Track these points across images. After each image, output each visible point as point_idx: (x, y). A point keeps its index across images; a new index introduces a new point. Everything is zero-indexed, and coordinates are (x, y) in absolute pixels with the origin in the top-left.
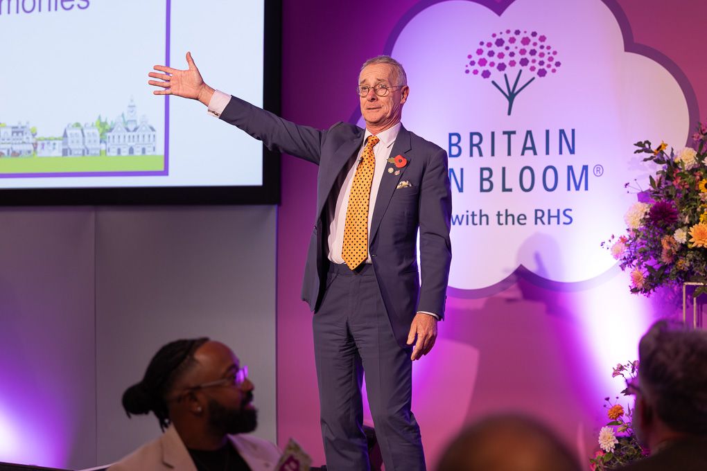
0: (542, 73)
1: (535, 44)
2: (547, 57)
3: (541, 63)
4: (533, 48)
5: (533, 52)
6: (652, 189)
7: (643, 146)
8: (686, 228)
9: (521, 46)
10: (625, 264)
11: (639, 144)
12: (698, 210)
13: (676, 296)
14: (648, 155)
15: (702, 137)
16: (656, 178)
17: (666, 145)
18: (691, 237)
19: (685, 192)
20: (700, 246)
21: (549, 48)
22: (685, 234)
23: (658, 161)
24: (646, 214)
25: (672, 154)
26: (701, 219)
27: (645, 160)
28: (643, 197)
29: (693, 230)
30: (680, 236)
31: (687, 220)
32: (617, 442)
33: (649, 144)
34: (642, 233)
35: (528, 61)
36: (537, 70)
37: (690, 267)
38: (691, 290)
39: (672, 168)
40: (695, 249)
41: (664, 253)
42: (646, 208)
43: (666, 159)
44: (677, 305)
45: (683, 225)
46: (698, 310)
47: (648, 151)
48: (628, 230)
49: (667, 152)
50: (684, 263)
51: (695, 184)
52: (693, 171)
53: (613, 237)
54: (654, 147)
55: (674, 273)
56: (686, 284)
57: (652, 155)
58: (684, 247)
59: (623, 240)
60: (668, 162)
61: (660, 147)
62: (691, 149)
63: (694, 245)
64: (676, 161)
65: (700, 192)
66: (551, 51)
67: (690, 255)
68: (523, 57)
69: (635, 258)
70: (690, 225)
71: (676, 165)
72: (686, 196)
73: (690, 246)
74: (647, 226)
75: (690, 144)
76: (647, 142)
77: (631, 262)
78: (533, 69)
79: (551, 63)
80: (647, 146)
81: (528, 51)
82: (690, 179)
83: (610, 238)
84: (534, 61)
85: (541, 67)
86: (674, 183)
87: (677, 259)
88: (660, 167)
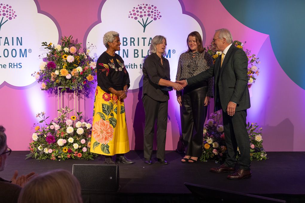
0: (10, 18)
1: (8, 9)
2: (12, 13)
3: (10, 15)
4: (7, 10)
5: (7, 11)
6: (48, 57)
7: (44, 44)
8: (59, 70)
9: (3, 9)
10: (39, 81)
11: (43, 43)
12: (62, 64)
13: (55, 91)
14: (46, 47)
15: (63, 41)
16: (49, 54)
17: (52, 44)
18: (60, 73)
19: (58, 59)
20: (63, 76)
21: (12, 10)
22: (58, 72)
23: (49, 49)
24: (46, 65)
25: (54, 47)
26: (63, 67)
27: (45, 48)
28: (45, 60)
29: (61, 71)
30: (57, 72)
31: (59, 67)
32: (38, 138)
33: (47, 43)
34: (45, 71)
35: (6, 14)
36: (9, 18)
37: (60, 82)
38: (60, 89)
39: (54, 51)
40: (61, 77)
41: (52, 78)
42: (45, 63)
43: (52, 48)
44: (56, 93)
45: (58, 69)
46: (62, 95)
47: (46, 45)
48: (40, 70)
49: (52, 46)
50: (58, 81)
51: (61, 56)
52: (61, 52)
53: (35, 72)
54: (48, 44)
55: (55, 84)
56: (59, 87)
57: (47, 46)
58: (58, 76)
59: (38, 73)
60: (53, 49)
61: (50, 44)
62: (60, 45)
63: (61, 75)
64: (55, 49)
65: (62, 58)
66: (13, 11)
67: (60, 79)
68: (4, 13)
69: (42, 79)
70: (60, 69)
71: (55, 50)
72: (59, 60)
73: (60, 76)
74: (47, 69)
75: (59, 43)
76: (46, 42)
77: (41, 80)
78: (7, 17)
79: (13, 15)
80: (46, 44)
81: (5, 11)
82: (60, 54)
83: (34, 73)
84: (7, 14)
85: (10, 17)
86: (55, 56)
87: (56, 80)
88: (50, 51)
